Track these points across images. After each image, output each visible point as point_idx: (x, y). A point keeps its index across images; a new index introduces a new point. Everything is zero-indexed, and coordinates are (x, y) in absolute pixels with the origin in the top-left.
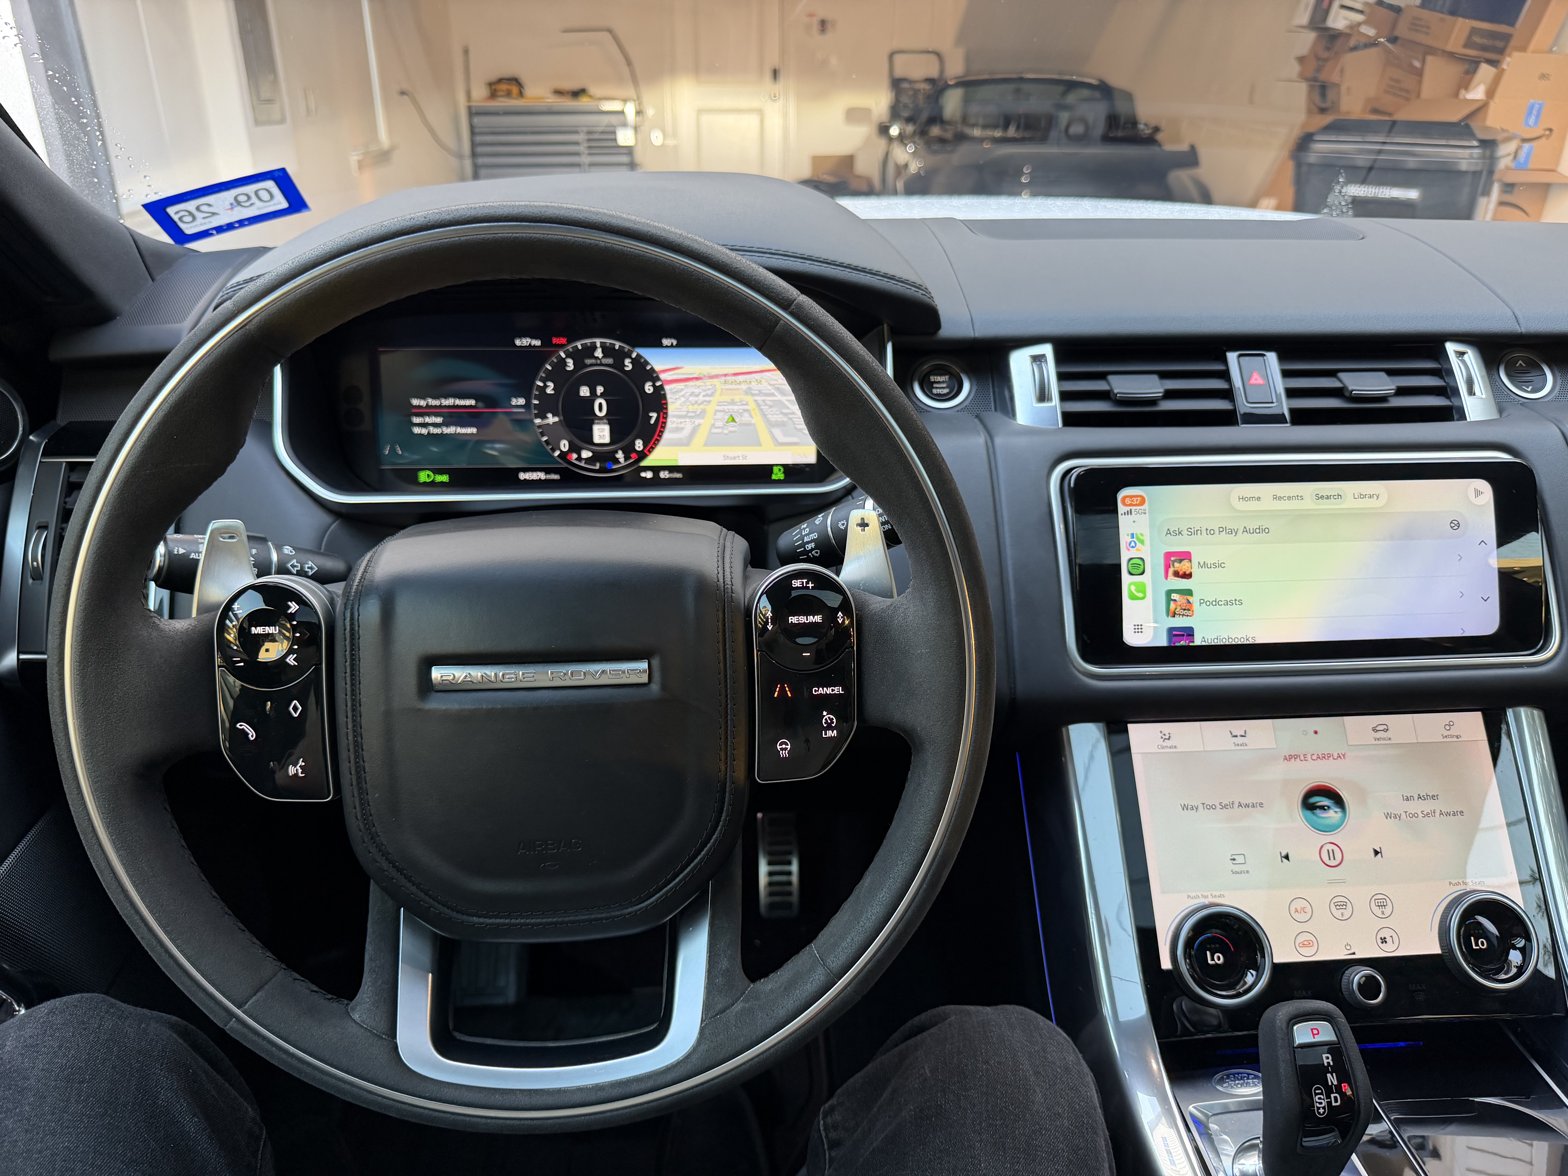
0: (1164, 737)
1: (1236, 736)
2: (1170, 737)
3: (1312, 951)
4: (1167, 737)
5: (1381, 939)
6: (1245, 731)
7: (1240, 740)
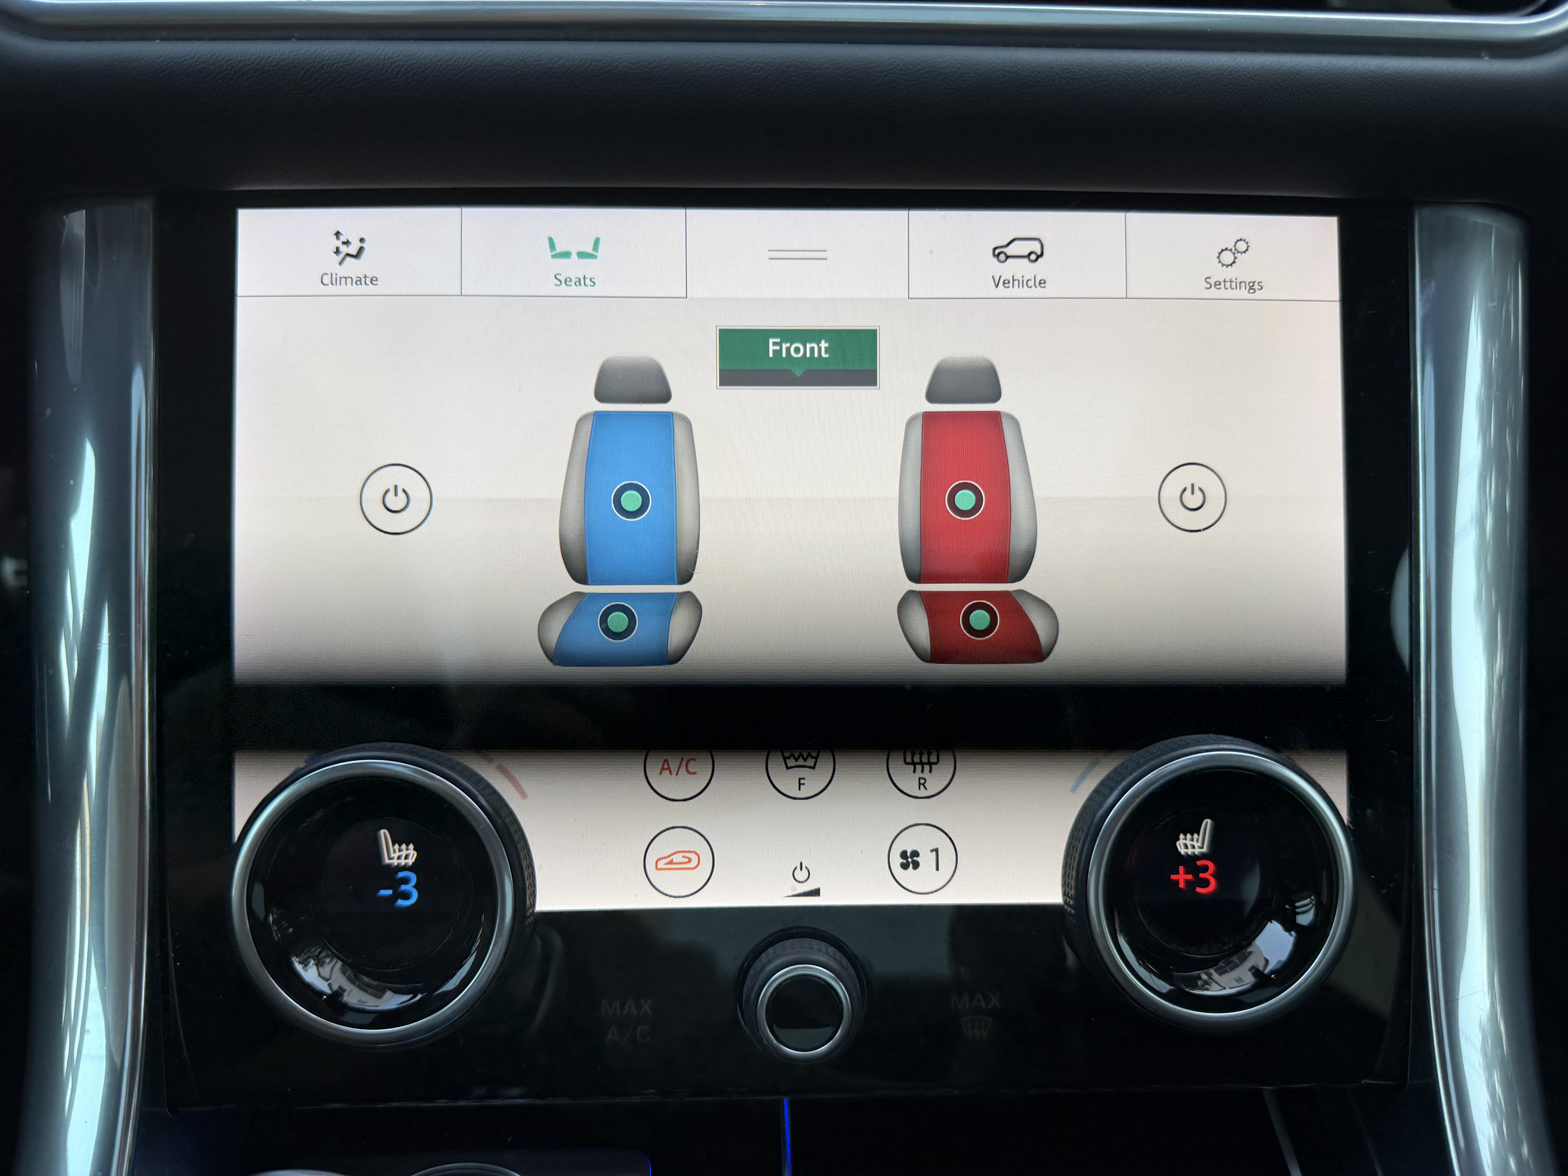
0: (344, 249)
1: (566, 255)
2: (361, 249)
3: (691, 880)
4: (353, 250)
5: (904, 855)
6: (597, 242)
7: (574, 268)
